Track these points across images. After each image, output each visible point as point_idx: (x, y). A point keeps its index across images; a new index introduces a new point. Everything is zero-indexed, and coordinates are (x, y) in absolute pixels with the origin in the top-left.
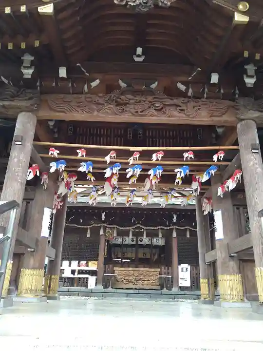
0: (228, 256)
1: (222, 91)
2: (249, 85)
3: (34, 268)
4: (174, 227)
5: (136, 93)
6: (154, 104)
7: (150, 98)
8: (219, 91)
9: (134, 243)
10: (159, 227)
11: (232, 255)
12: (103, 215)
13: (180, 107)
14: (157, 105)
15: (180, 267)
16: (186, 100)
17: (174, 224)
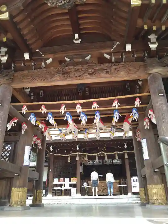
0: (153, 171)
1: (135, 56)
2: (153, 49)
3: (19, 187)
4: (126, 151)
5: (75, 64)
6: (87, 70)
7: (85, 66)
8: (133, 56)
9: (101, 164)
10: (116, 152)
11: (155, 170)
12: (78, 147)
13: (106, 70)
14: (90, 70)
15: (132, 179)
16: (110, 65)
17: (126, 149)
